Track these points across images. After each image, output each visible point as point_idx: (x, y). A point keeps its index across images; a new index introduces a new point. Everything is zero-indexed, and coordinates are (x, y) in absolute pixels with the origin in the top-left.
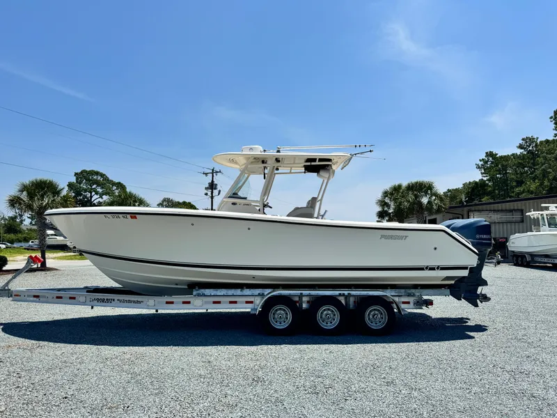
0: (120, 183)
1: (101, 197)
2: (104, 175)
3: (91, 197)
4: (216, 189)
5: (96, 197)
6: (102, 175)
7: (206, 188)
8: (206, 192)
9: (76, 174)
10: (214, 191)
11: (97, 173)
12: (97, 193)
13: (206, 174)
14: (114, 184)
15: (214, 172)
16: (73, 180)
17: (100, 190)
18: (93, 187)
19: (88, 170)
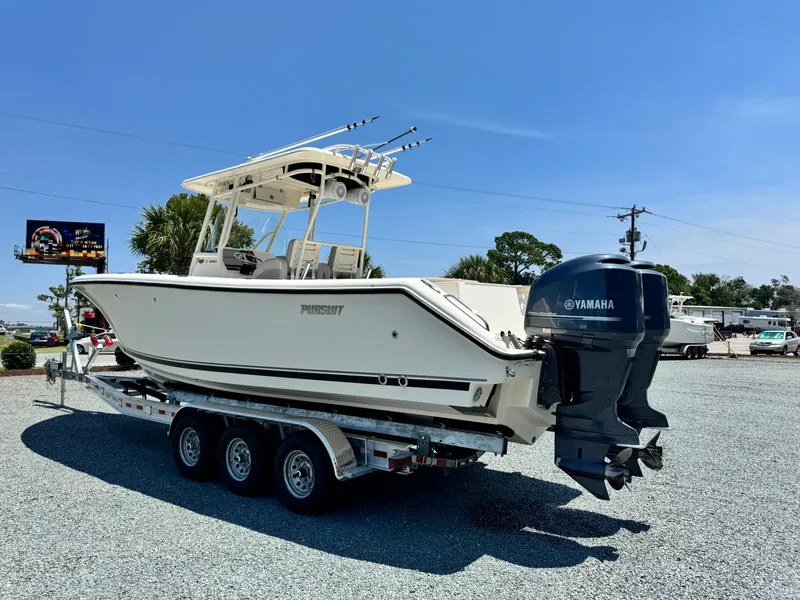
0: (551, 245)
1: (527, 267)
2: (531, 236)
3: (516, 267)
4: (638, 240)
5: (521, 267)
6: (530, 237)
7: (622, 241)
8: (621, 246)
9: (497, 239)
10: (636, 243)
11: (522, 235)
12: (522, 262)
13: (621, 217)
14: (544, 247)
15: (634, 213)
16: (493, 246)
17: (525, 257)
18: (519, 254)
19: (511, 231)
